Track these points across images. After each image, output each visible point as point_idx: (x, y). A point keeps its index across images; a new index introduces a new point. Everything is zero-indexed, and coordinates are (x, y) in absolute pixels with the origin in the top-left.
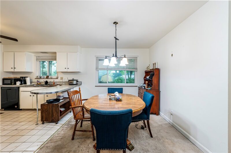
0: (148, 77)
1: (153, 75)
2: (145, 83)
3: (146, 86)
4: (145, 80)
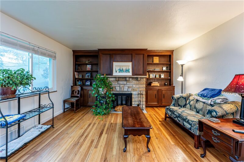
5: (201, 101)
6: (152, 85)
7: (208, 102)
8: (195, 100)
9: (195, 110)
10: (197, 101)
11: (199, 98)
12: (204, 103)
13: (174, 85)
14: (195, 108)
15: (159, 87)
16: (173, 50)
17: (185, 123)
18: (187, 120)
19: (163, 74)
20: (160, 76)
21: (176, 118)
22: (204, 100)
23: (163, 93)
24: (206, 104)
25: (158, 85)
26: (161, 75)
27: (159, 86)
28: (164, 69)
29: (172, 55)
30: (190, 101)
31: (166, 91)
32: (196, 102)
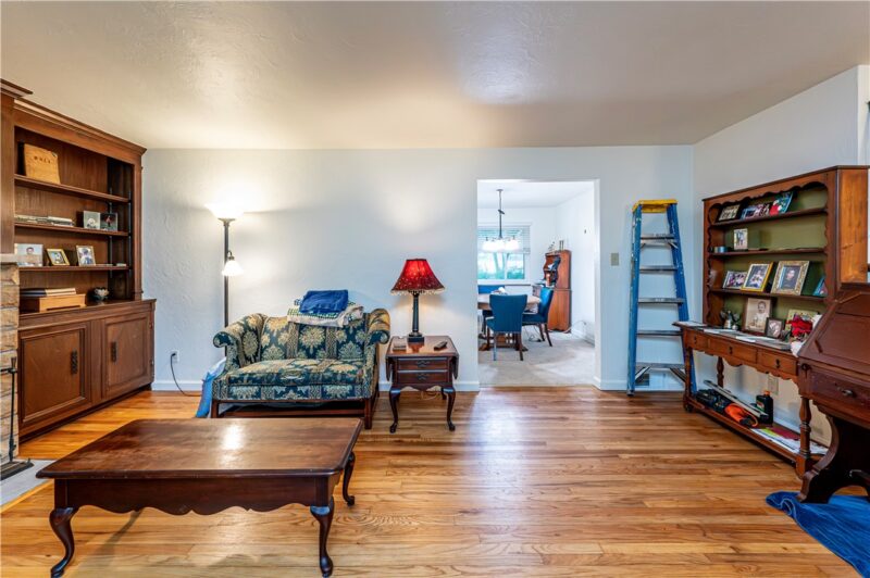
0: (550, 266)
1: (559, 262)
2: (545, 278)
3: (547, 282)
4: (546, 272)
5: (314, 326)
6: (44, 305)
7: (337, 323)
8: (292, 327)
9: (303, 353)
10: (301, 327)
11: (305, 319)
12: (324, 328)
13: (144, 297)
14: (301, 347)
15: (83, 310)
16: (144, 150)
17: (329, 389)
18: (339, 378)
19: (90, 249)
20: (71, 255)
21: (291, 392)
22: (323, 322)
23: (111, 338)
24: (330, 328)
25: (79, 300)
26: (80, 250)
27: (83, 305)
28: (93, 221)
29: (136, 168)
30: (275, 335)
31: (122, 326)
32: (300, 333)
